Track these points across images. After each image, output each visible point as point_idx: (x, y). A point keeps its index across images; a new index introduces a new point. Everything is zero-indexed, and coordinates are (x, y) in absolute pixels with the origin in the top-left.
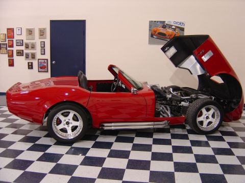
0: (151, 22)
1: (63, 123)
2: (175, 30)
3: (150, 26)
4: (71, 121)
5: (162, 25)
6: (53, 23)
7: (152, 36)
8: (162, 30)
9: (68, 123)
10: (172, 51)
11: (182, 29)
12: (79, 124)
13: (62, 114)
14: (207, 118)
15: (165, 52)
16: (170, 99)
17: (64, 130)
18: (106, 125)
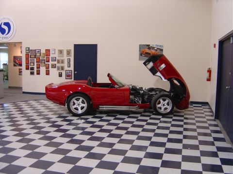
0: (140, 45)
1: (76, 104)
2: (156, 50)
3: (140, 48)
4: (81, 103)
5: (148, 47)
6: (76, 46)
7: (141, 55)
8: (148, 51)
9: (79, 105)
10: (151, 65)
11: (162, 50)
12: (85, 105)
13: (76, 99)
14: (164, 105)
15: (146, 65)
16: (142, 93)
17: (76, 109)
18: (100, 106)
